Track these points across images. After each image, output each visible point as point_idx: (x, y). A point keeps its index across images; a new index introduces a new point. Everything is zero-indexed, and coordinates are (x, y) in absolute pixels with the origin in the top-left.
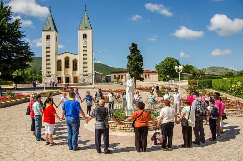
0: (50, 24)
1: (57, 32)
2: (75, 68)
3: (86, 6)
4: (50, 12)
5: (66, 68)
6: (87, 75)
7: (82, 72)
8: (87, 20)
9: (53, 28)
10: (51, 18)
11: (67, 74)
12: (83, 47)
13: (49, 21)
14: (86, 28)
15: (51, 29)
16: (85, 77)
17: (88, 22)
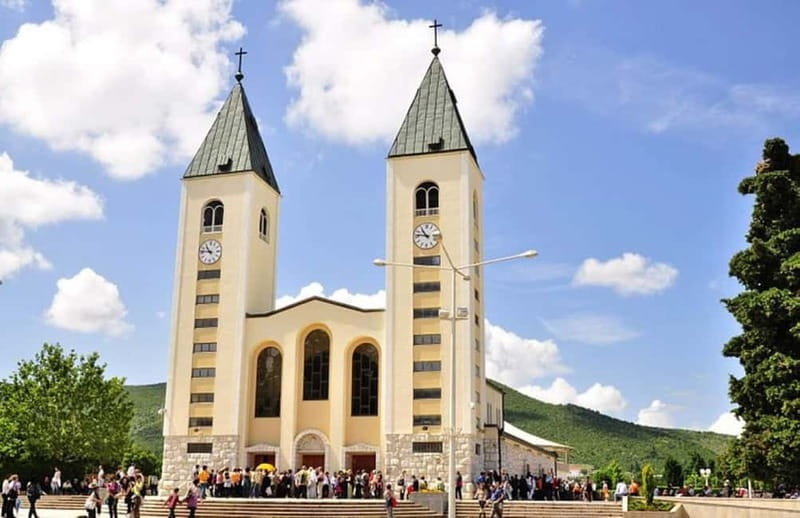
0: (233, 139)
1: (276, 187)
2: (365, 400)
3: (435, 26)
4: (239, 78)
5: (308, 396)
6: (435, 447)
7: (406, 428)
8: (440, 99)
9: (243, 160)
10: (240, 108)
11: (314, 437)
12: (418, 261)
13: (228, 125)
14: (437, 148)
15: (234, 164)
16: (427, 456)
17: (448, 114)
